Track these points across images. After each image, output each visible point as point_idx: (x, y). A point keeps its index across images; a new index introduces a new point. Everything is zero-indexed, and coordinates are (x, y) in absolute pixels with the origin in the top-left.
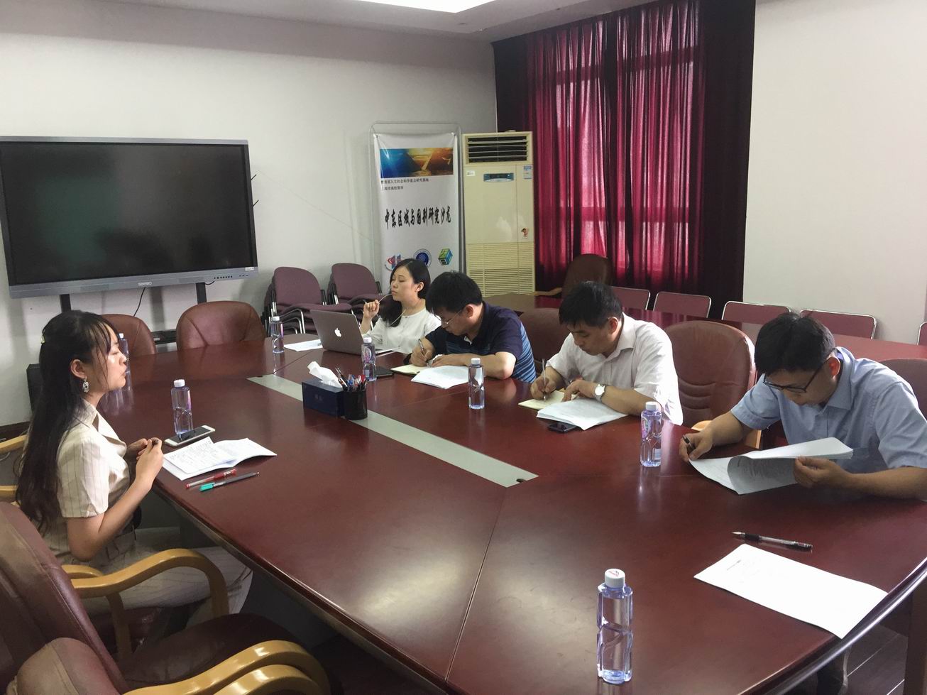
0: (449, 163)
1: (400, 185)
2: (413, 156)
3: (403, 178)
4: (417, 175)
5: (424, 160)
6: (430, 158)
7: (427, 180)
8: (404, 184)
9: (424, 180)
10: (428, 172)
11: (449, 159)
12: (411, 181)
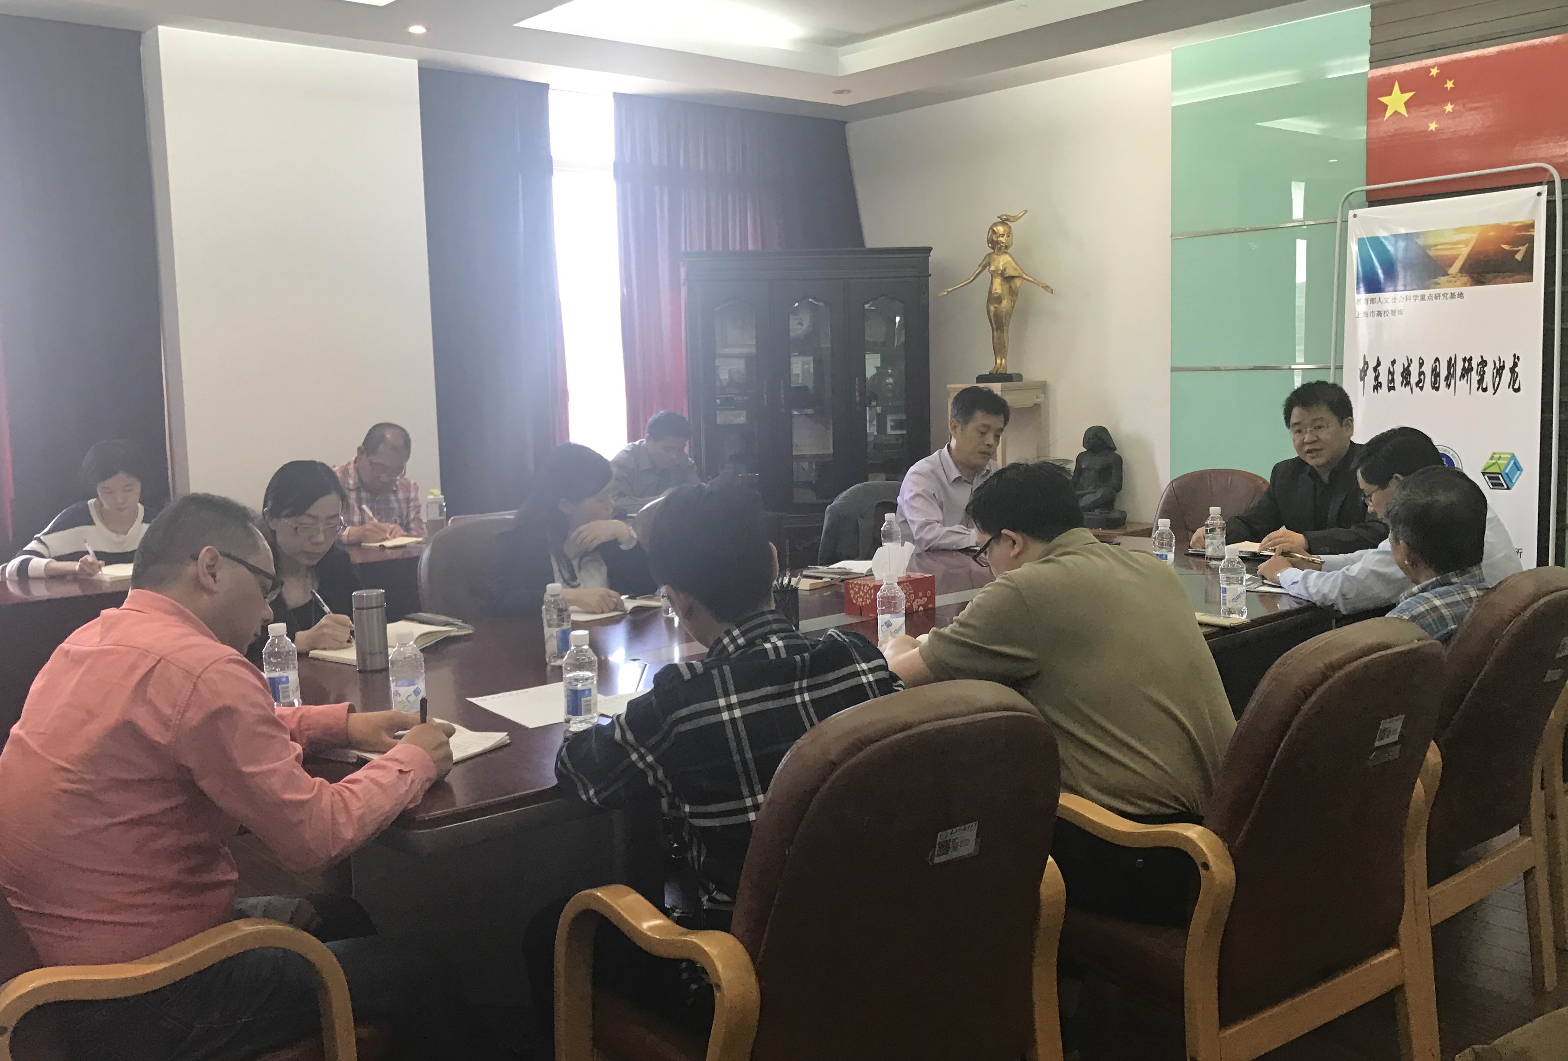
0: (1519, 257)
2: (1430, 247)
4: (1437, 285)
5: (1454, 252)
6: (1470, 248)
7: (1461, 295)
8: (1405, 306)
9: (1453, 296)
10: (1466, 279)
11: (1520, 248)
12: (1423, 297)
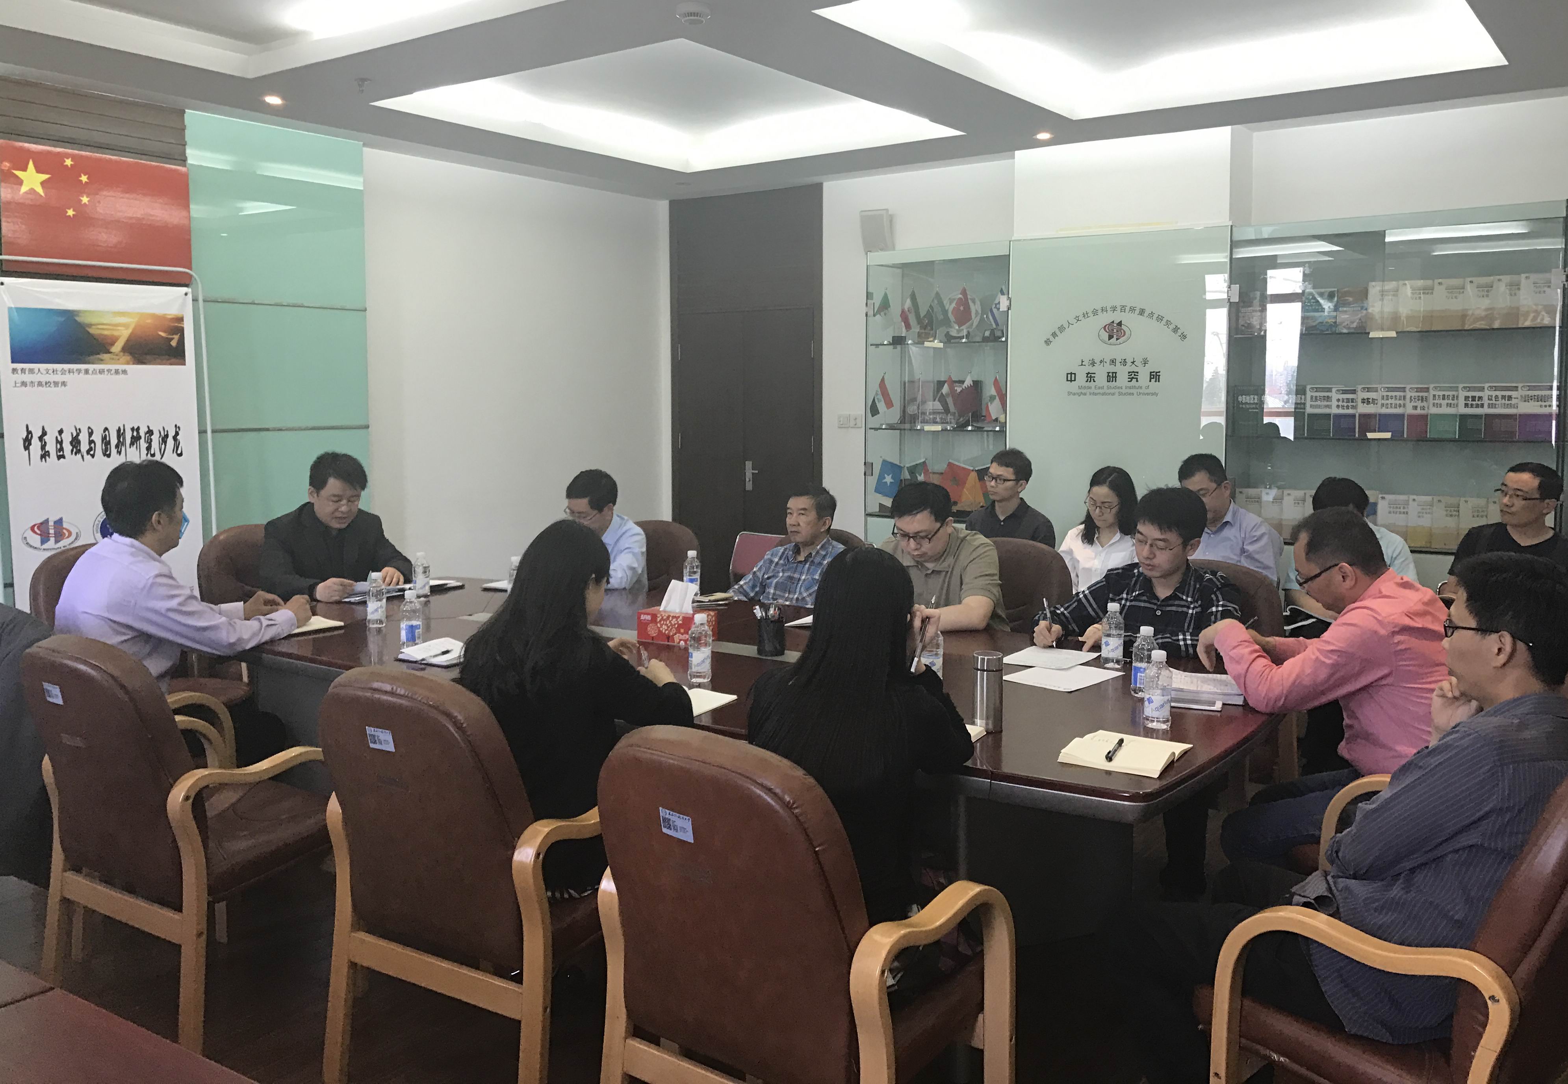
0: (174, 343)
1: (59, 378)
2: (90, 325)
3: (67, 366)
4: (101, 361)
5: (116, 333)
6: (130, 331)
7: (125, 372)
8: (66, 378)
9: (117, 372)
10: (128, 358)
11: (174, 336)
12: (87, 372)
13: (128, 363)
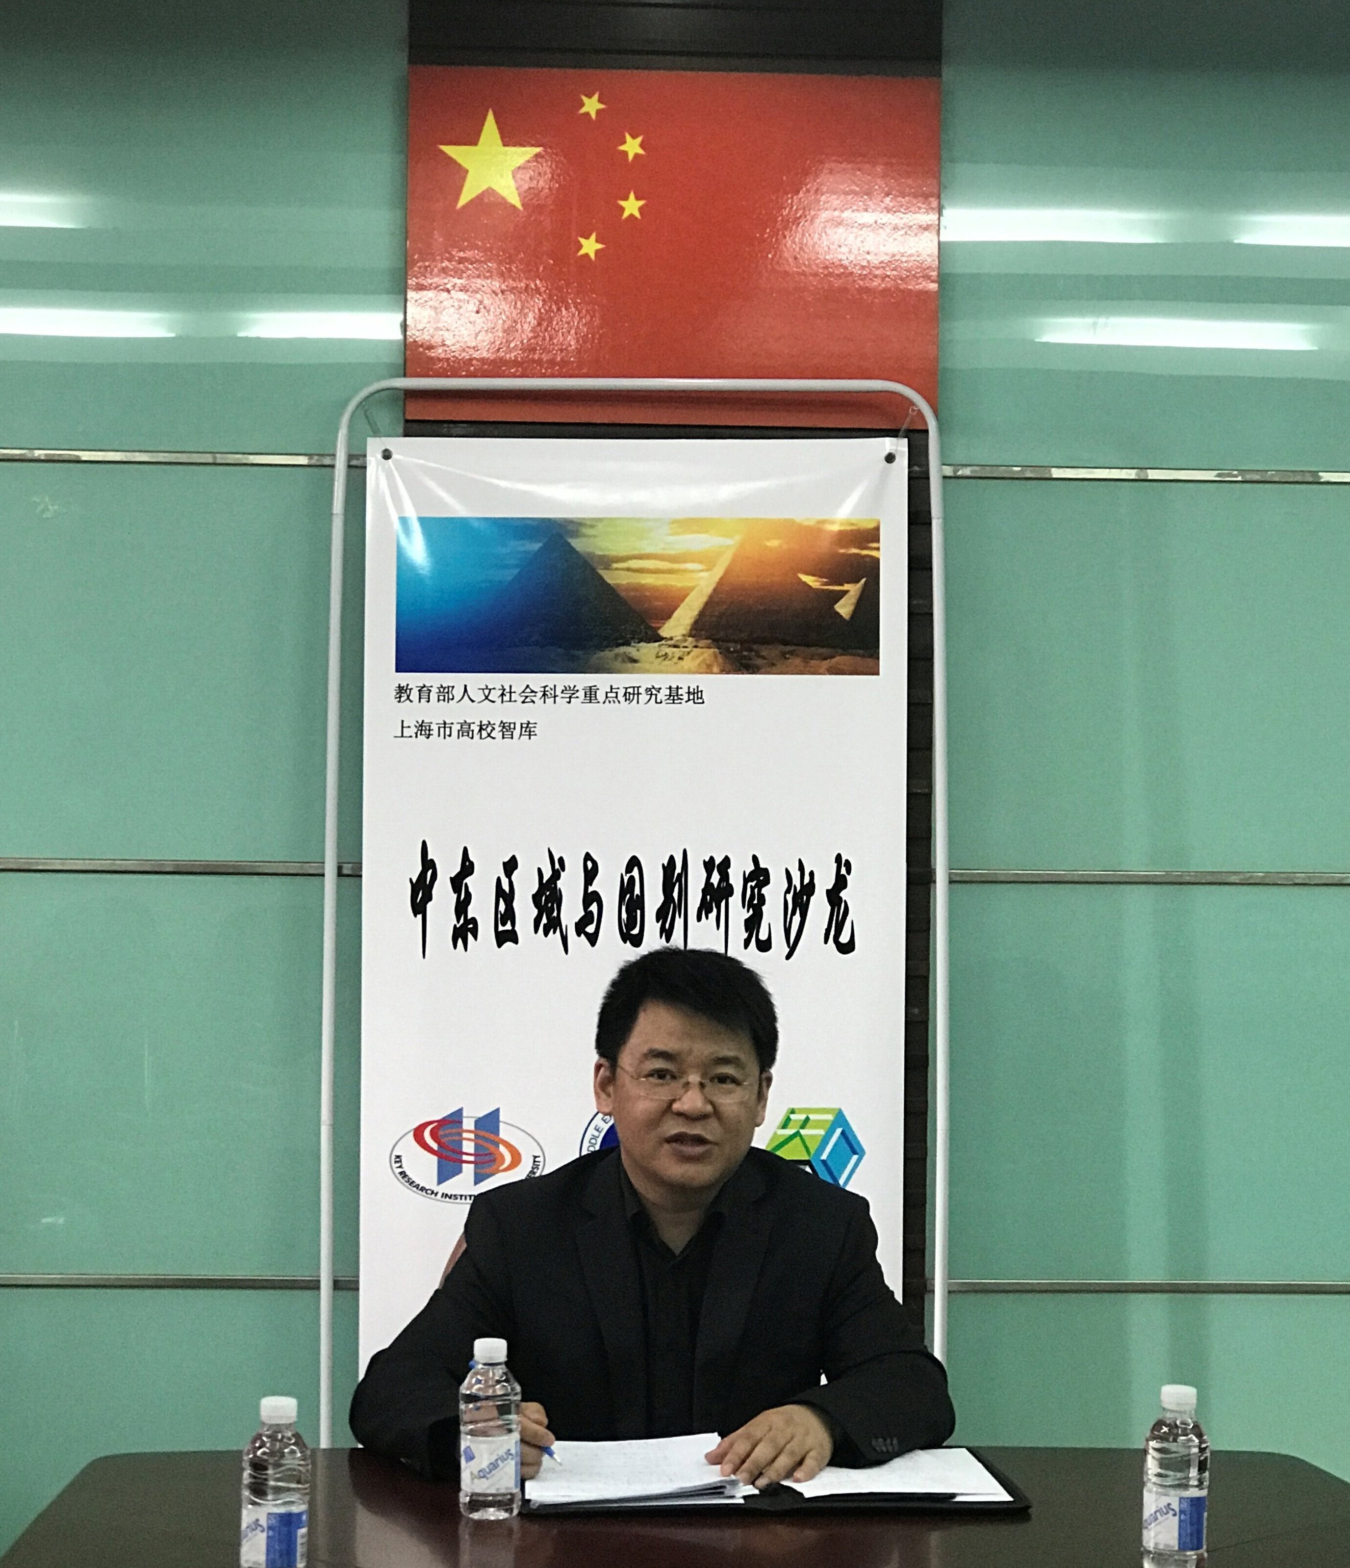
0: (844, 608)
1: (516, 713)
2: (608, 562)
3: (535, 679)
4: (632, 664)
5: (677, 583)
6: (717, 574)
7: (696, 695)
9: (674, 695)
10: (708, 653)
11: (849, 588)
12: (591, 694)
13: (708, 670)
